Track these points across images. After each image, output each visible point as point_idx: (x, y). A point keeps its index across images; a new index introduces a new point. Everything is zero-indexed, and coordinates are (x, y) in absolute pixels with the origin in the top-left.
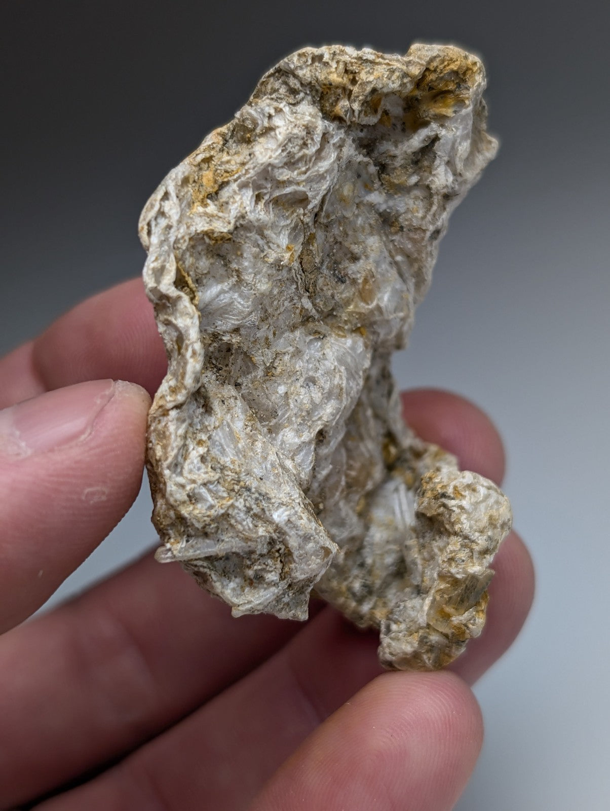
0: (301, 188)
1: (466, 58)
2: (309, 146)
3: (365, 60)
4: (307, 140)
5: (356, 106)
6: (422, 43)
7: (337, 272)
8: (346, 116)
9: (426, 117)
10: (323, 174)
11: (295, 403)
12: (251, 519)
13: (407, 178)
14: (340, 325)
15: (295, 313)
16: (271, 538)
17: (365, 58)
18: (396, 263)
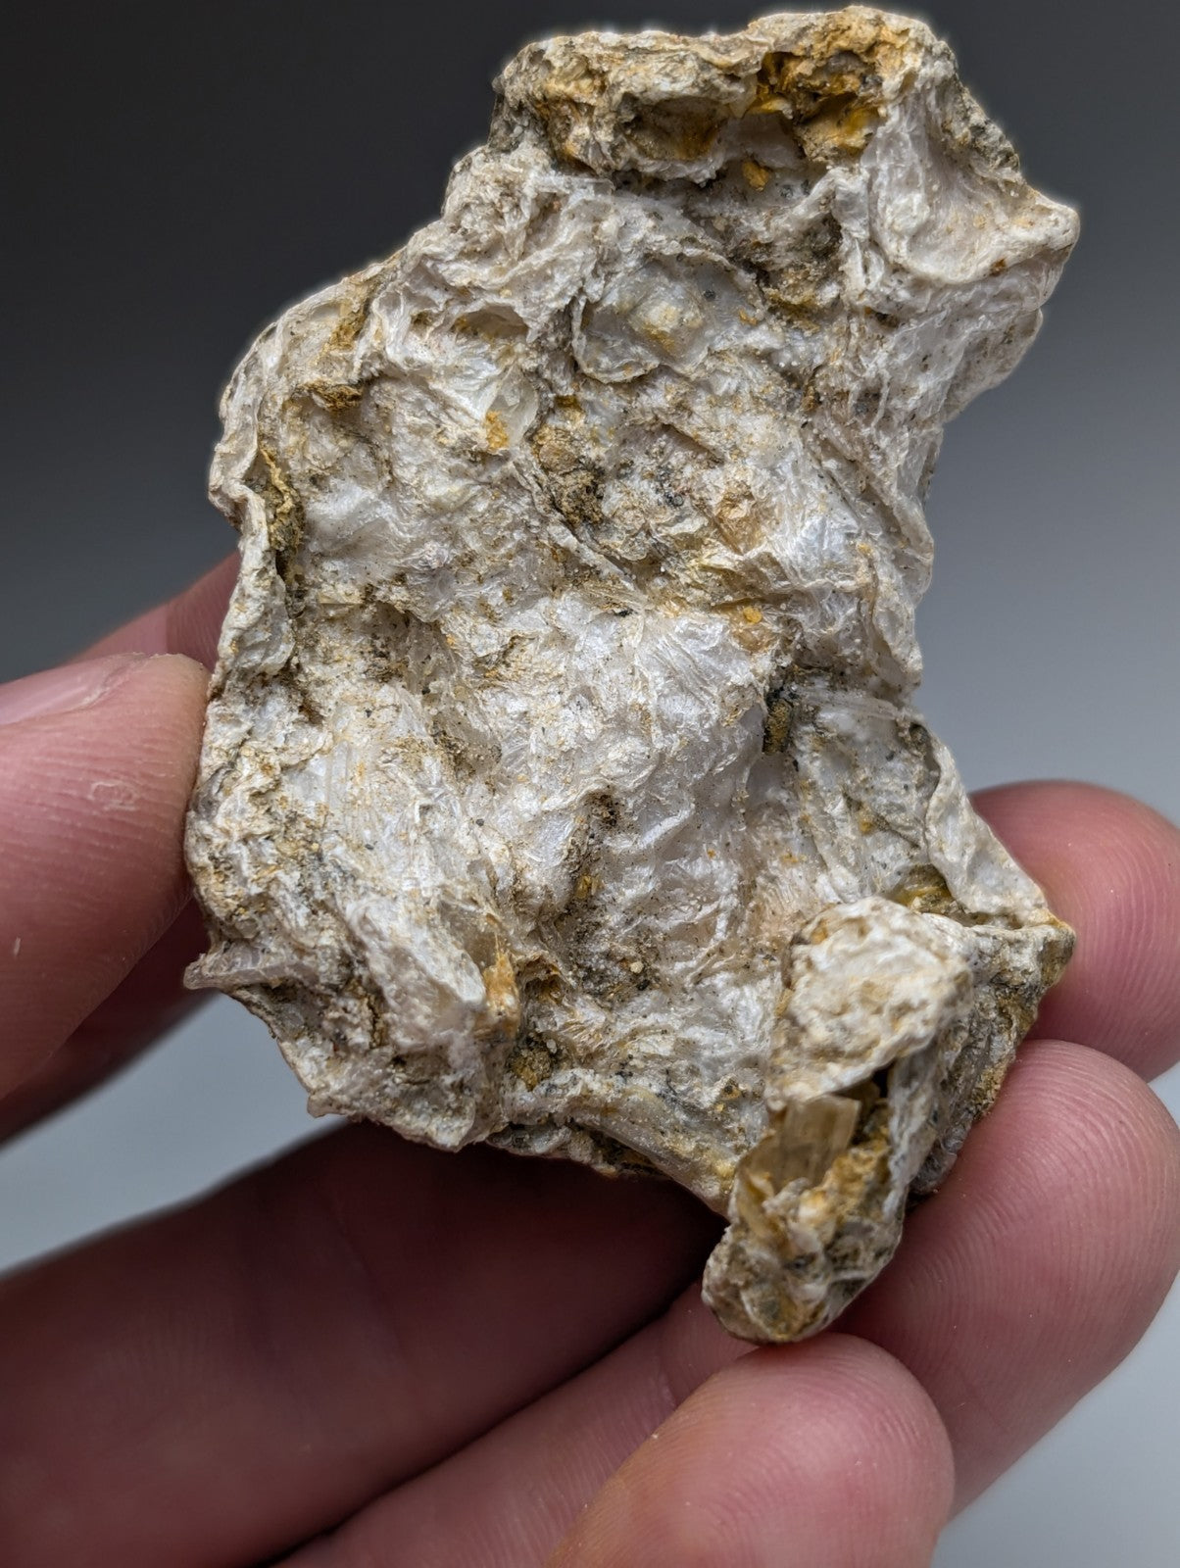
0: (501, 300)
1: (878, 23)
2: (506, 217)
3: (633, 50)
4: (501, 207)
5: (604, 136)
6: (792, 12)
7: (666, 485)
8: (587, 157)
9: (818, 155)
10: (543, 269)
11: (542, 736)
12: (308, 910)
13: (816, 289)
14: (678, 594)
15: (541, 555)
16: (343, 953)
17: (632, 47)
18: (829, 473)
